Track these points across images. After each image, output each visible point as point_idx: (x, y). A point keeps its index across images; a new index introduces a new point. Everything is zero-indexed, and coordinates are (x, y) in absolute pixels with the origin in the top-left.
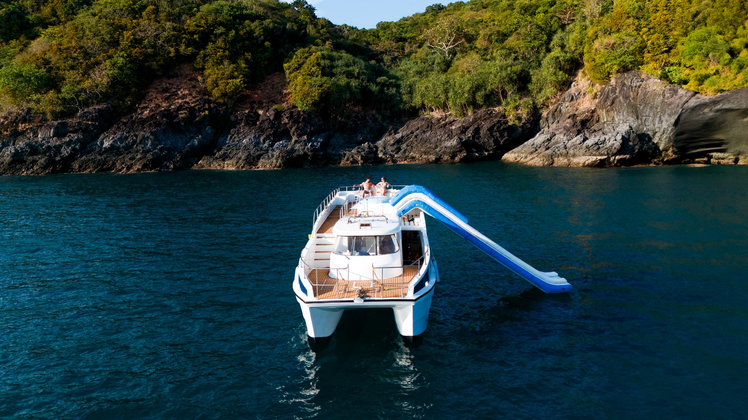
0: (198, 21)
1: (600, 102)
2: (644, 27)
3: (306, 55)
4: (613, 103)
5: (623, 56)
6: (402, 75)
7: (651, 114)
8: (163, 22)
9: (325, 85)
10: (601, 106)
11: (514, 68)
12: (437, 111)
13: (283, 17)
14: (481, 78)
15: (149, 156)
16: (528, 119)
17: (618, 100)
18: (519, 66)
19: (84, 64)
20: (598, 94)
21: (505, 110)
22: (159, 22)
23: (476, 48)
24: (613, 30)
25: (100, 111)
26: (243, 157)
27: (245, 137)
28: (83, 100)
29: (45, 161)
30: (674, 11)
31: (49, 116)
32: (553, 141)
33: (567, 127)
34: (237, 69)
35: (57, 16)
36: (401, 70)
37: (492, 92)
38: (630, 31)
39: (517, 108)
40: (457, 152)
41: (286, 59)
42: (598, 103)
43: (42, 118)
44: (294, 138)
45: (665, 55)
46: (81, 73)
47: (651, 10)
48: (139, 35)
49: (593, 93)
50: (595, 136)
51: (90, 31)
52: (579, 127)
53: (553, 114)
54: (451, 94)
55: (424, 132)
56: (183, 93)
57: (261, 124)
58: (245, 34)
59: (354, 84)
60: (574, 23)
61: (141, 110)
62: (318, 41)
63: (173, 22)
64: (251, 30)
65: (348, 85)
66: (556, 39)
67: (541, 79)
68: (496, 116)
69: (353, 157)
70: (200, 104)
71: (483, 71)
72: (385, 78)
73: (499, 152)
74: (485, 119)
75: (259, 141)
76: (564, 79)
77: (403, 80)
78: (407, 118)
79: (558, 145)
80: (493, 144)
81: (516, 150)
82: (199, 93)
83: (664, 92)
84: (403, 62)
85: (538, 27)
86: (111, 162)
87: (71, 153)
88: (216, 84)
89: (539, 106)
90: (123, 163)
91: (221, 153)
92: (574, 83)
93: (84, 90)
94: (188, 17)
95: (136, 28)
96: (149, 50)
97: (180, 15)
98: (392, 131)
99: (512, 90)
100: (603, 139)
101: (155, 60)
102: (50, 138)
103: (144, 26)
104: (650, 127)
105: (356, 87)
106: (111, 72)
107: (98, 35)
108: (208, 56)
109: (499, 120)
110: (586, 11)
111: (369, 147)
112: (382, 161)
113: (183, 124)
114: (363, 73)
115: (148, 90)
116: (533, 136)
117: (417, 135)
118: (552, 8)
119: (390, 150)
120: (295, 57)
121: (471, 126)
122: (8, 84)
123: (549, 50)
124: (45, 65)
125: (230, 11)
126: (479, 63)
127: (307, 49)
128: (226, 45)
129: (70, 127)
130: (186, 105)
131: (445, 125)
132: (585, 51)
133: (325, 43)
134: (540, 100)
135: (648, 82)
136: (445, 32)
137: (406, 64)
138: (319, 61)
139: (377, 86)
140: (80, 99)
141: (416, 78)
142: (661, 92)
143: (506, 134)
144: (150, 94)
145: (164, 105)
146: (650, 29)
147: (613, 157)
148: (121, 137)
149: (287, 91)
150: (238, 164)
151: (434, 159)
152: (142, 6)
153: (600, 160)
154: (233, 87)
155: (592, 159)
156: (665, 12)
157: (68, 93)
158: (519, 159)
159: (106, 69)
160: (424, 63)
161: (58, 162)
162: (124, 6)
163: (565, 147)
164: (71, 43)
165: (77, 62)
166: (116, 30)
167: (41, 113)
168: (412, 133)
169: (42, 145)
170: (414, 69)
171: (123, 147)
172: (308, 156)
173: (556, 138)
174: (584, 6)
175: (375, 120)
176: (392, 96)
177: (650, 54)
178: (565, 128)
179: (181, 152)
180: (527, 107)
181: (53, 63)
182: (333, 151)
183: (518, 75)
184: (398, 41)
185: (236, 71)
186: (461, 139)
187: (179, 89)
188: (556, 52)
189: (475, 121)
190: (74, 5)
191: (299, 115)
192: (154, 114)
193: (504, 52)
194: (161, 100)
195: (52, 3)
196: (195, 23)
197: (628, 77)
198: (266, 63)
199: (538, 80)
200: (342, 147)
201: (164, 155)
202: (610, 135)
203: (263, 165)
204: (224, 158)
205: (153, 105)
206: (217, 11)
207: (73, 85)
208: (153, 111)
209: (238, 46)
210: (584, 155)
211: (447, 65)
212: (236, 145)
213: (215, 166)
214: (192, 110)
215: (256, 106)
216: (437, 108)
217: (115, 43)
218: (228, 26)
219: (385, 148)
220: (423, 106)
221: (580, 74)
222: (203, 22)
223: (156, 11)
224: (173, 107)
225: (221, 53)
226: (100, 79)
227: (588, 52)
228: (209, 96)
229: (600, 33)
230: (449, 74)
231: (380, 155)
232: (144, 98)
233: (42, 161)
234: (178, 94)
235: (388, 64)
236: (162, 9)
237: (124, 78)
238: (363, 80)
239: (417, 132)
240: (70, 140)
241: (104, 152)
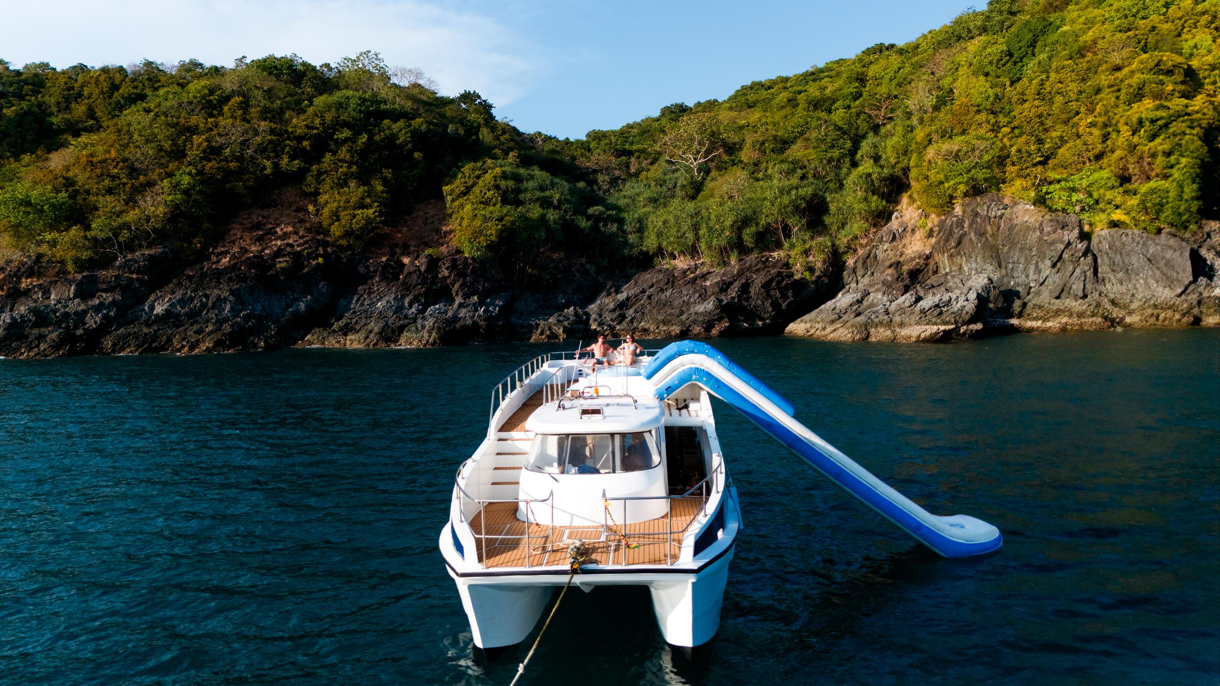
0: (309, 121)
1: (938, 242)
2: (1004, 126)
3: (477, 172)
4: (959, 243)
5: (973, 171)
6: (627, 204)
7: (1022, 260)
8: (255, 121)
9: (508, 218)
10: (940, 248)
11: (802, 192)
12: (682, 258)
13: (442, 116)
14: (750, 207)
15: (227, 328)
16: (825, 270)
17: (966, 239)
18: (810, 189)
19: (129, 185)
20: (934, 229)
21: (789, 256)
22: (248, 122)
23: (741, 162)
24: (955, 131)
25: (151, 258)
26: (376, 330)
27: (381, 298)
28: (125, 241)
29: (58, 336)
30: (1051, 102)
31: (70, 267)
32: (865, 303)
33: (888, 281)
34: (369, 194)
35: (95, 119)
36: (625, 197)
37: (768, 228)
38: (982, 131)
39: (806, 252)
40: (714, 320)
41: (448, 179)
42: (936, 243)
43: (60, 270)
44: (458, 300)
45: (1040, 168)
46: (124, 200)
47: (1015, 99)
48: (216, 142)
49: (928, 228)
50: (934, 294)
51: (140, 135)
52: (907, 281)
53: (864, 262)
54: (703, 231)
55: (662, 290)
56: (285, 230)
57: (405, 278)
58: (383, 140)
59: (552, 217)
60: (893, 123)
61: (217, 257)
62: (497, 151)
63: (271, 122)
64: (392, 134)
65: (543, 219)
66: (865, 147)
67: (845, 207)
68: (774, 266)
69: (550, 329)
70: (311, 247)
71: (753, 196)
72: (600, 208)
73: (780, 321)
74: (757, 270)
75: (403, 304)
76: (880, 208)
77: (628, 212)
78: (634, 270)
79: (875, 309)
80: (770, 309)
81: (807, 317)
82: (309, 230)
83: (1041, 225)
84: (628, 184)
85: (838, 128)
86: (165, 338)
87: (101, 323)
88: (336, 216)
89: (841, 250)
90: (184, 340)
91: (343, 322)
92: (895, 214)
93: (126, 226)
94: (294, 114)
95: (212, 130)
96: (232, 165)
97: (282, 111)
98: (612, 290)
99: (800, 225)
100: (947, 299)
101: (241, 180)
102: (70, 299)
103: (225, 128)
104: (1020, 280)
105: (555, 222)
106: (170, 198)
107: (152, 142)
108: (324, 173)
109: (779, 272)
110: (911, 104)
111: (576, 313)
113: (282, 278)
114: (566, 200)
115: (230, 226)
116: (833, 296)
117: (651, 295)
118: (857, 103)
119: (608, 319)
120: (460, 176)
121: (735, 280)
122: (9, 217)
123: (855, 164)
124: (67, 187)
125: (360, 105)
126: (746, 184)
127: (479, 164)
128: (353, 157)
129: (103, 282)
130: (288, 249)
131: (695, 279)
132: (912, 164)
133: (508, 155)
134: (843, 240)
135: (1015, 209)
136: (692, 140)
137: (633, 188)
138: (498, 182)
139: (588, 220)
140: (121, 239)
141: (647, 209)
142: (1037, 225)
143: (790, 294)
144: (232, 232)
145: (254, 248)
146: (1013, 129)
147: (965, 327)
148: (182, 298)
149: (448, 228)
150: (368, 340)
151: (678, 332)
152: (223, 97)
153: (944, 331)
154: (363, 221)
155: (931, 329)
156: (1037, 103)
157: (101, 230)
158: (812, 332)
159: (163, 193)
160: (661, 186)
161: (80, 338)
162: (195, 97)
163: (887, 312)
164: (109, 152)
165: (117, 182)
166: (181, 133)
167: (58, 262)
168: (644, 291)
169: (55, 311)
170: (645, 195)
171: (186, 314)
172: (480, 327)
173: (871, 299)
174: (908, 98)
175: (585, 273)
176: (612, 236)
177: (1016, 168)
178: (885, 283)
179: (279, 321)
180: (823, 251)
181: (80, 184)
182: (519, 319)
183: (807, 203)
184: (620, 156)
185: (368, 196)
186: (720, 301)
187: (278, 225)
188: (866, 166)
189: (741, 273)
190: (122, 102)
191: (466, 265)
192: (237, 263)
193: (785, 166)
194: (248, 241)
195: (89, 98)
196: (305, 123)
197: (982, 203)
198: (415, 184)
199: (839, 209)
200: (534, 314)
201: (250, 326)
202: (958, 292)
203: (409, 342)
204: (346, 330)
205: (236, 249)
206: (340, 106)
207: (110, 218)
208: (236, 257)
209: (372, 158)
210: (918, 323)
211: (696, 189)
212: (366, 311)
213: (332, 343)
214: (297, 257)
215: (398, 251)
216: (682, 253)
217: (178, 154)
218: (357, 128)
219: (600, 315)
220: (660, 252)
221: (905, 199)
222: (317, 121)
223: (245, 105)
224: (267, 252)
225: (345, 169)
226: (153, 209)
227: (917, 166)
228: (325, 236)
229: (935, 137)
230: (700, 201)
231: (593, 327)
232: (222, 238)
233: (54, 335)
234: (276, 232)
235: (605, 187)
236: (254, 102)
237: (192, 207)
238: (566, 211)
239: (651, 290)
240: (101, 304)
241: (155, 322)
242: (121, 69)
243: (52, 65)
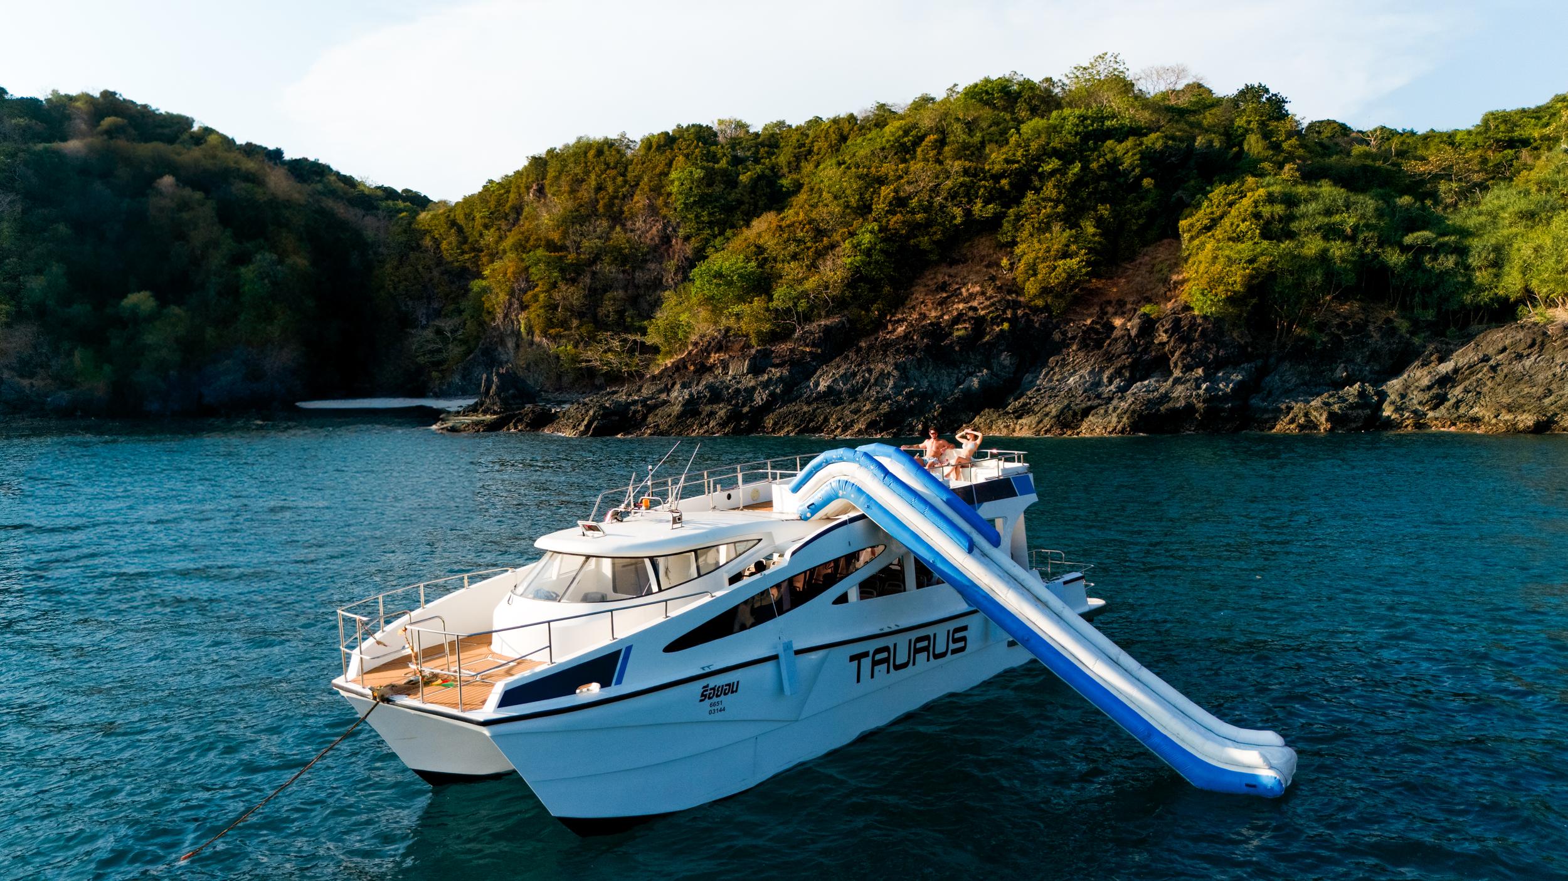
0: (1010, 153)
3: (1231, 197)
6: (1481, 224)
8: (949, 161)
9: (1262, 259)
12: (1566, 305)
13: (1196, 125)
15: (885, 407)
19: (813, 249)
22: (941, 163)
25: (827, 330)
26: (1054, 413)
27: (1075, 371)
28: (803, 311)
29: (727, 413)
31: (752, 341)
34: (1076, 239)
36: (1481, 213)
41: (1187, 211)
44: (1176, 374)
46: (807, 266)
48: (904, 191)
51: (830, 192)
55: (1520, 357)
56: (970, 291)
57: (1111, 345)
58: (1101, 167)
59: (1338, 253)
61: (893, 325)
62: (1267, 164)
63: (967, 160)
64: (1115, 159)
65: (1324, 257)
69: (1306, 415)
70: (997, 310)
72: (1427, 234)
75: (1101, 379)
77: (1479, 236)
78: (1479, 327)
82: (999, 289)
84: (1491, 194)
87: (767, 400)
88: (1033, 270)
90: (839, 420)
91: (1020, 402)
93: (805, 294)
94: (995, 147)
95: (902, 178)
96: (919, 217)
97: (982, 145)
98: (1433, 358)
101: (928, 234)
102: (743, 375)
103: (915, 173)
105: (1344, 260)
106: (851, 260)
107: (840, 198)
108: (1023, 217)
111: (1362, 393)
112: (1388, 424)
113: (957, 348)
114: (1368, 225)
115: (913, 289)
117: (1498, 365)
119: (1415, 401)
120: (1205, 204)
122: (703, 290)
124: (757, 255)
125: (1078, 125)
127: (1235, 186)
128: (1060, 193)
129: (777, 357)
130: (971, 314)
133: (1282, 169)
137: (1498, 197)
138: (1260, 208)
139: (1403, 253)
140: (800, 309)
141: (1519, 229)
144: (914, 296)
145: (933, 314)
148: (846, 374)
149: (1181, 277)
150: (1041, 425)
151: (1530, 423)
152: (918, 137)
154: (1063, 275)
157: (782, 300)
159: (843, 256)
160: (1549, 190)
161: (745, 416)
162: (888, 141)
165: (802, 247)
166: (869, 185)
167: (743, 336)
168: (1486, 359)
169: (729, 388)
170: (1517, 208)
171: (848, 391)
172: (1195, 411)
175: (1390, 330)
176: (1444, 274)
179: (945, 400)
181: (769, 251)
182: (1264, 401)
185: (1074, 242)
187: (965, 284)
191: (1193, 325)
192: (911, 332)
194: (930, 306)
196: (1005, 157)
198: (1141, 222)
200: (1291, 393)
201: (911, 406)
203: (1093, 428)
204: (1019, 414)
205: (915, 316)
206: (1055, 129)
207: (792, 286)
208: (912, 325)
209: (1085, 192)
212: (1053, 389)
213: (999, 428)
214: (979, 324)
215: (1110, 310)
217: (864, 209)
218: (1065, 156)
219: (1404, 396)
220: (1528, 296)
222: (1020, 153)
223: (942, 143)
224: (946, 317)
225: (1049, 210)
226: (832, 274)
228: (1017, 295)
231: (1387, 413)
232: (903, 304)
233: (722, 413)
234: (961, 294)
235: (1449, 201)
236: (952, 138)
237: (873, 270)
238: (1366, 243)
239: (1499, 357)
240: (770, 379)
241: (816, 399)
242: (852, 118)
243: (788, 123)
